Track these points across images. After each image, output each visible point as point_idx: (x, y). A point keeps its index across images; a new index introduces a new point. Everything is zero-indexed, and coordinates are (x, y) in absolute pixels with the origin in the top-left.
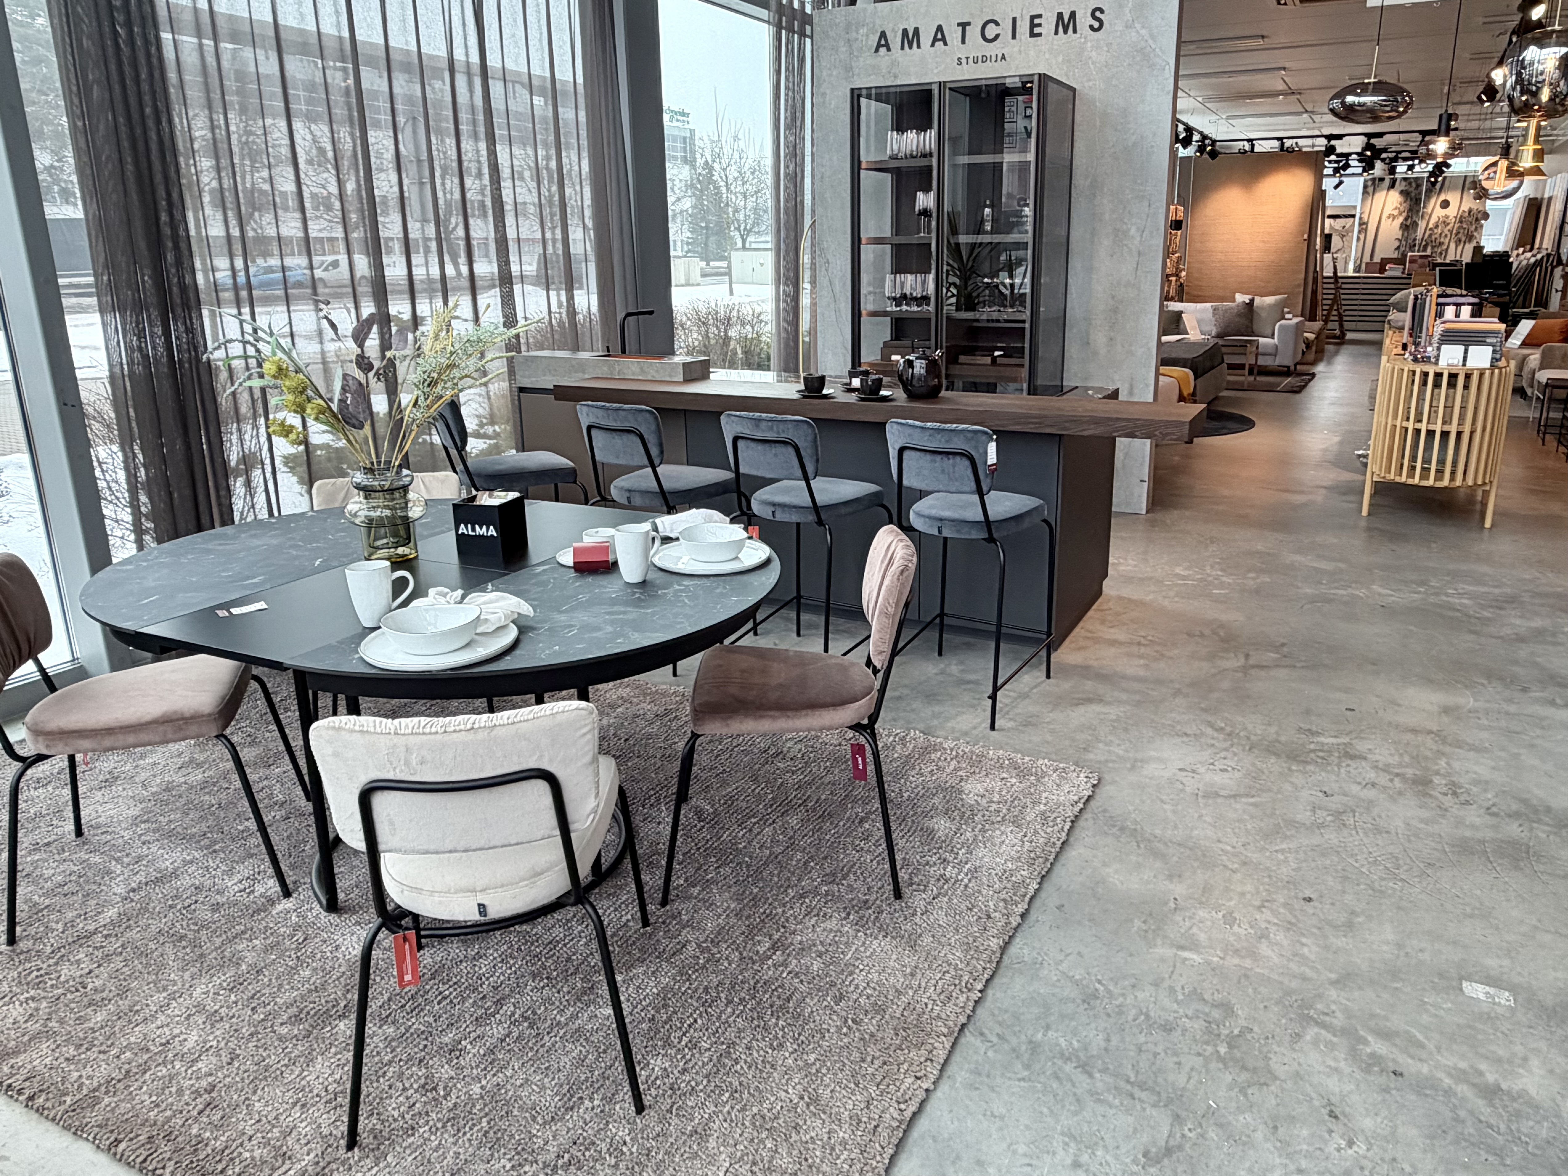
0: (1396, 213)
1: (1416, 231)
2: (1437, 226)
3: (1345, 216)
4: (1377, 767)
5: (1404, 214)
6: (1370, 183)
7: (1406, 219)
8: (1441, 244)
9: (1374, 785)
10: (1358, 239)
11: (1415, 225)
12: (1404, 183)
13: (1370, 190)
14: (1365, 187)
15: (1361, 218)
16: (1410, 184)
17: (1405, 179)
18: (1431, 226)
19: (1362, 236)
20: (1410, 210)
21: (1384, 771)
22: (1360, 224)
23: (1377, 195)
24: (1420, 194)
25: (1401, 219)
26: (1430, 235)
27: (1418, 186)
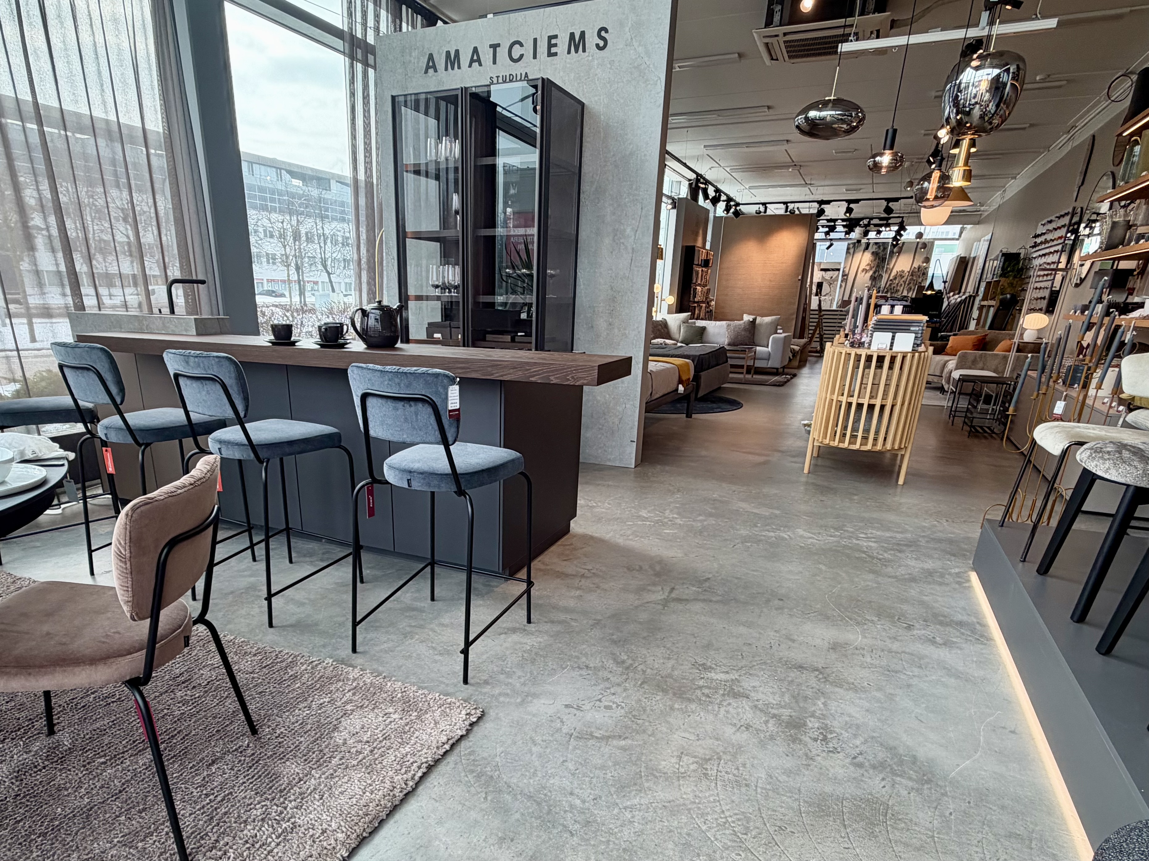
0: (868, 268)
1: (881, 282)
2: (895, 278)
3: (833, 270)
4: (756, 706)
5: (874, 269)
6: (851, 246)
7: (875, 273)
8: (897, 291)
9: (748, 727)
10: (841, 286)
11: (881, 276)
12: (875, 247)
13: (852, 251)
14: (848, 249)
15: (843, 271)
16: (879, 247)
17: (876, 243)
18: (891, 278)
19: (843, 285)
20: (878, 266)
21: (761, 711)
22: (843, 276)
23: (856, 255)
24: (886, 254)
25: (871, 273)
26: (890, 285)
27: (885, 249)
